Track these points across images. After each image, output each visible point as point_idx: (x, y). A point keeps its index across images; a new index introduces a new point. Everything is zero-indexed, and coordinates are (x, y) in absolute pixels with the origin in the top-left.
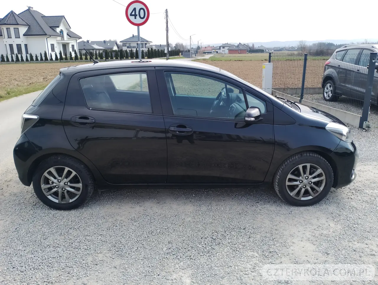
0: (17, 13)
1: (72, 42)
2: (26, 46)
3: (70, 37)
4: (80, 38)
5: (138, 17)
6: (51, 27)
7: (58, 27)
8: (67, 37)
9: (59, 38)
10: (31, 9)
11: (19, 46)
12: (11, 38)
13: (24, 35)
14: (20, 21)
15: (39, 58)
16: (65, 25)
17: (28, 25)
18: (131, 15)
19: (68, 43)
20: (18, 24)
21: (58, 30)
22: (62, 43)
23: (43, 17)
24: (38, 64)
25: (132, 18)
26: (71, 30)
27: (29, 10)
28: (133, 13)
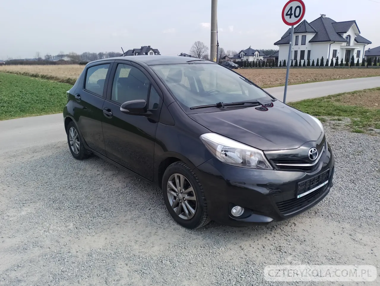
0: (309, 22)
1: (359, 48)
2: (309, 52)
3: (357, 42)
4: (370, 43)
5: (293, 16)
6: (338, 33)
7: (346, 32)
8: (354, 42)
9: (344, 44)
10: (323, 17)
11: (303, 52)
12: (298, 45)
13: (310, 42)
14: (309, 29)
15: (315, 64)
16: (354, 30)
17: (315, 32)
18: (287, 15)
19: (353, 49)
20: (306, 32)
21: (345, 36)
22: (346, 49)
23: (334, 23)
24: (305, 69)
25: (287, 18)
26: (360, 35)
27: (321, 18)
28: (289, 13)
